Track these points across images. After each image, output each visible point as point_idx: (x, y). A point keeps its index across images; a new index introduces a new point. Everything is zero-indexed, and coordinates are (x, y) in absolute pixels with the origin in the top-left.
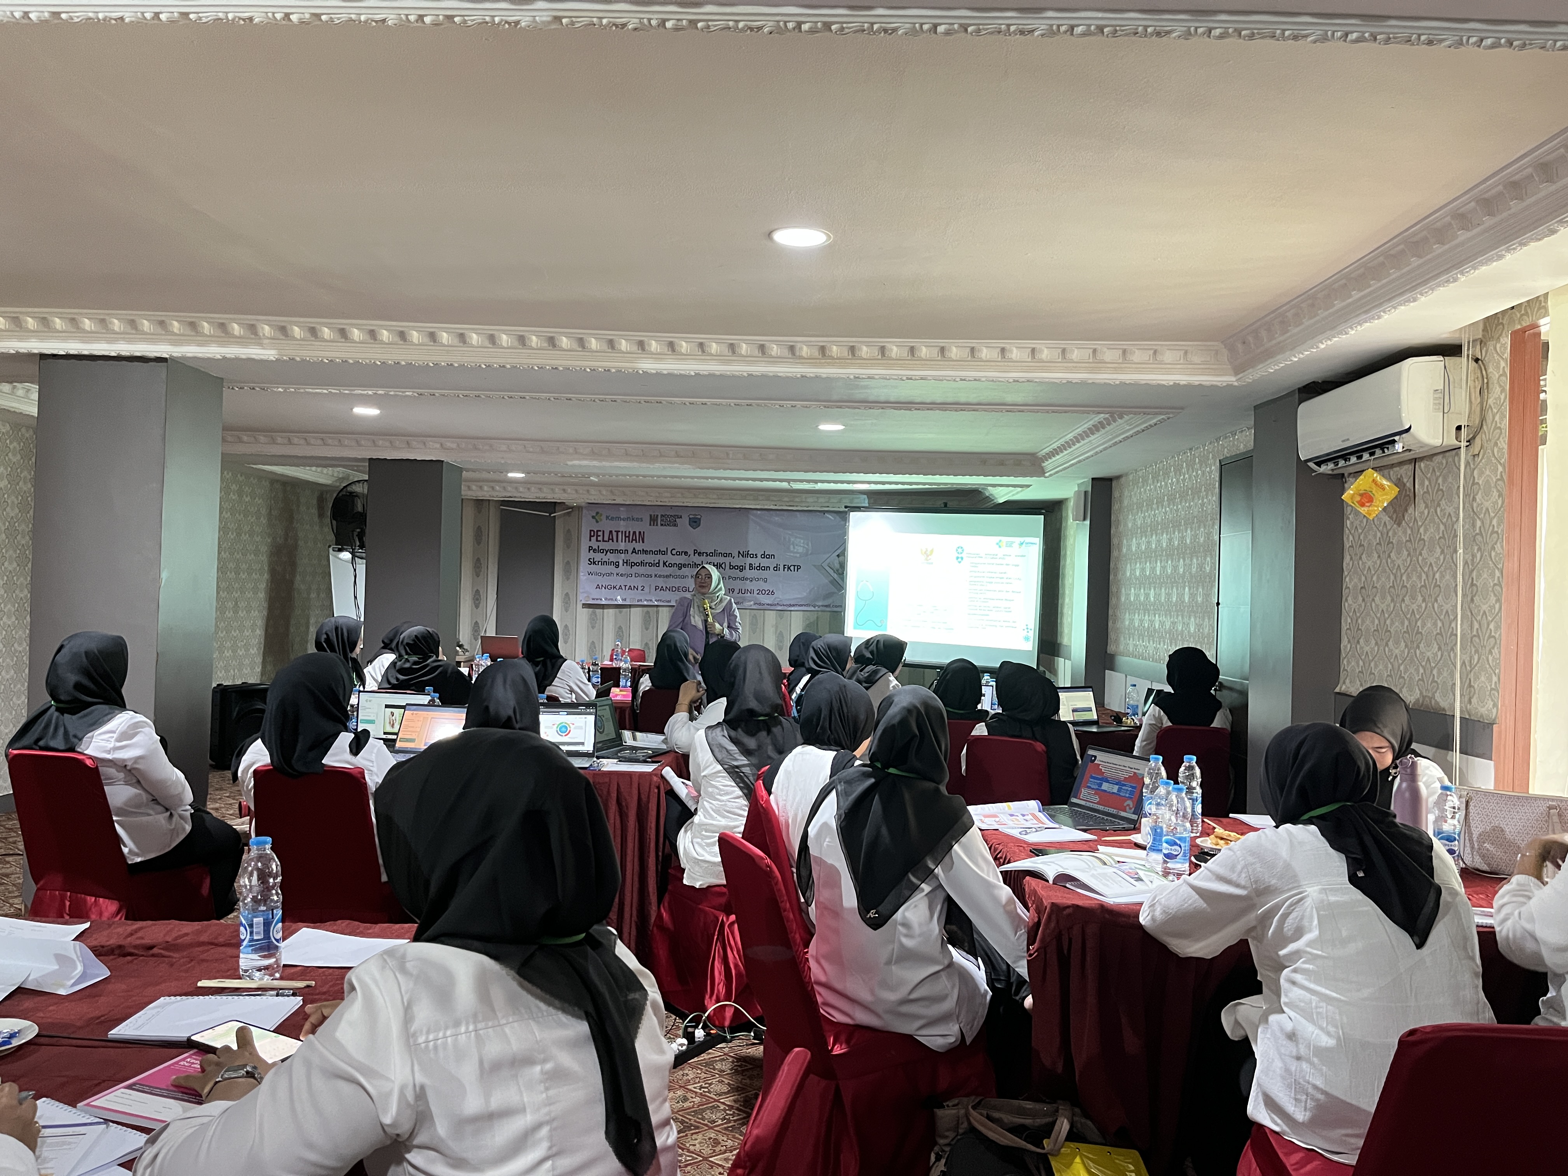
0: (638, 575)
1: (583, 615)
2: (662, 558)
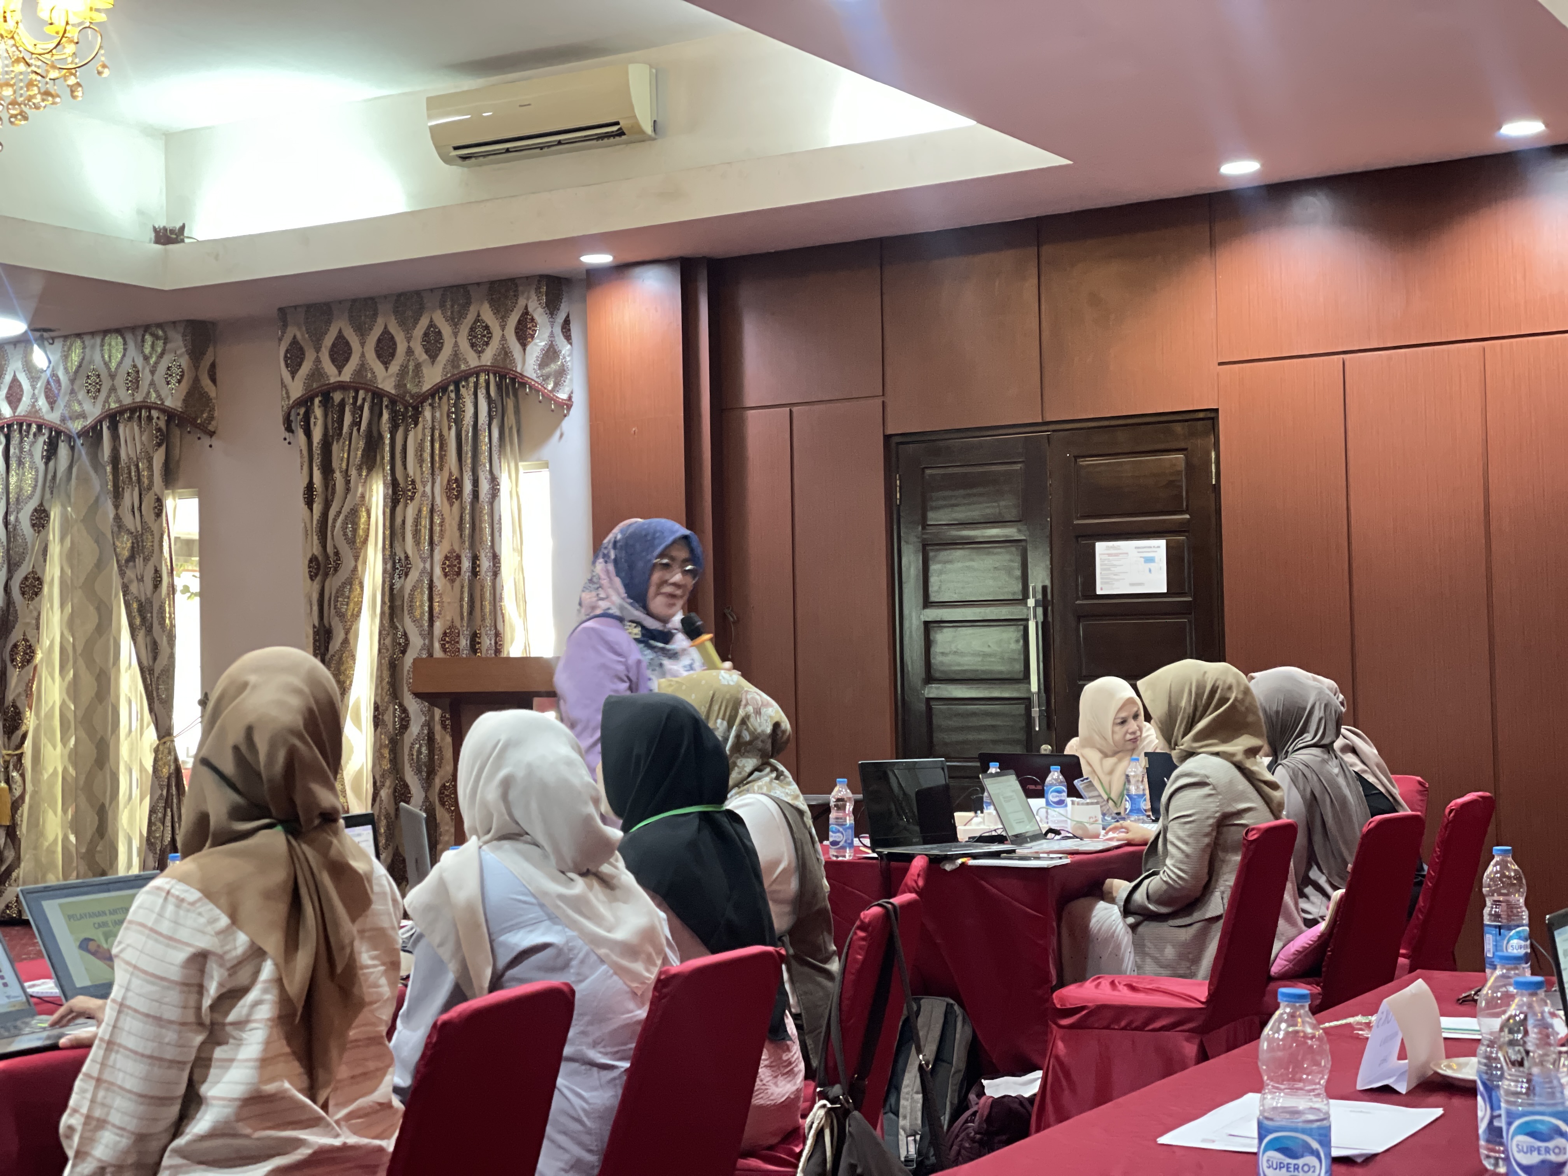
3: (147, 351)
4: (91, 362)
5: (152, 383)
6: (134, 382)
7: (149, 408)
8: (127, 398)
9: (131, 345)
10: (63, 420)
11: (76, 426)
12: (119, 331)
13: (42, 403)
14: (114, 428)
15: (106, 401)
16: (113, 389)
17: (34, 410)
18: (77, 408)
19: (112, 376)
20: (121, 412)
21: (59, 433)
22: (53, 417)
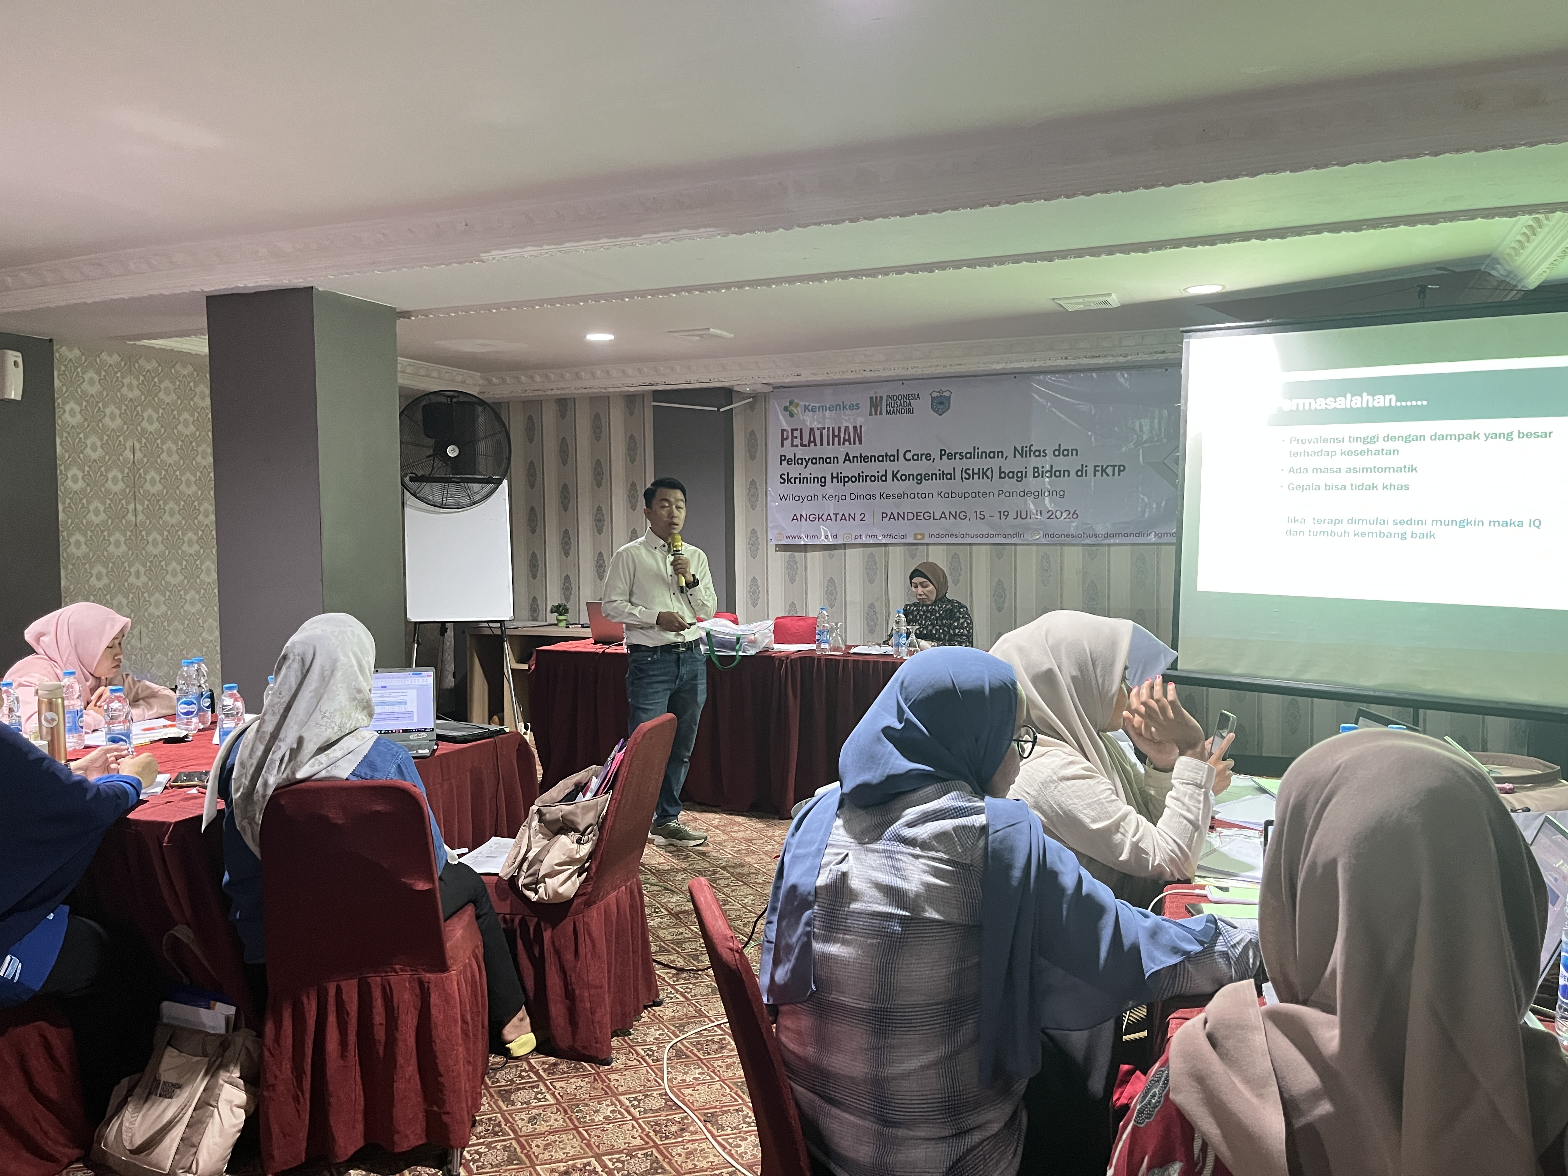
0: (855, 497)
1: (777, 561)
2: (890, 467)
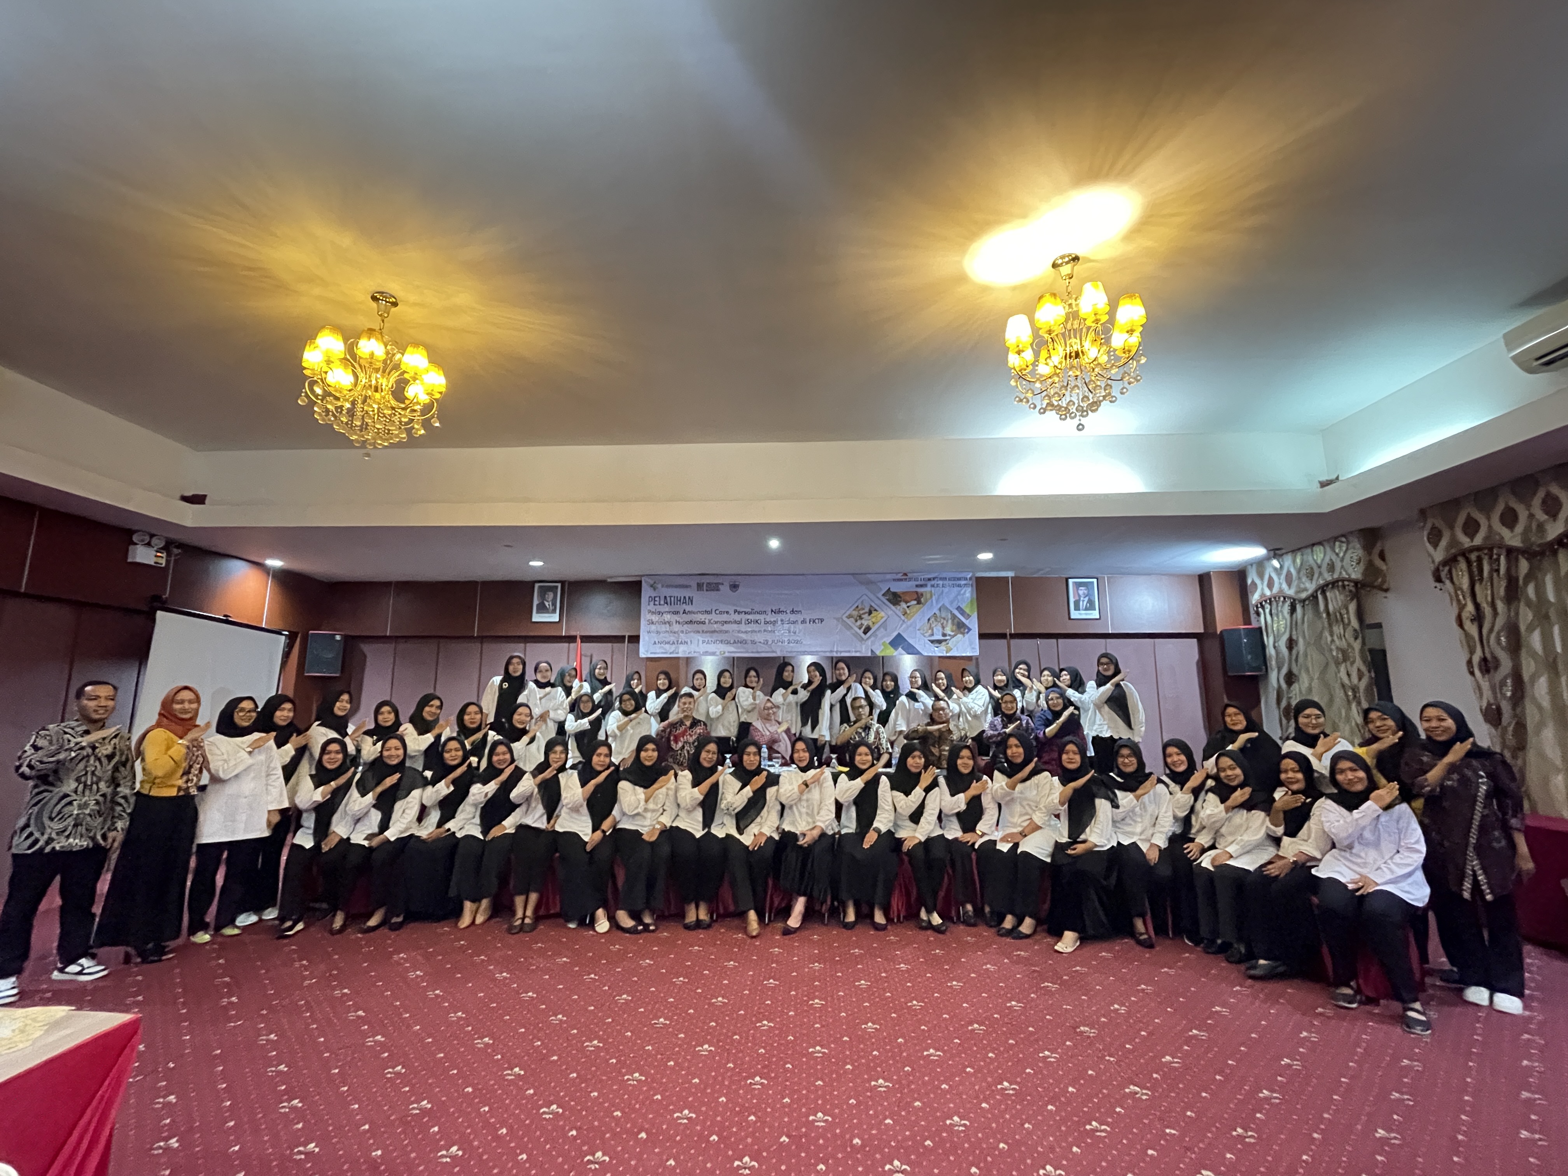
3: (1337, 551)
4: (1308, 561)
5: (1342, 567)
6: (1331, 568)
7: (1343, 580)
8: (1328, 577)
9: (1328, 549)
10: (1297, 592)
11: (1304, 595)
12: (1320, 543)
13: (1285, 586)
14: (1324, 593)
15: (1317, 580)
16: (1320, 574)
17: (1281, 591)
18: (1302, 586)
19: (1319, 567)
20: (1327, 585)
21: (1294, 600)
22: (1291, 592)
